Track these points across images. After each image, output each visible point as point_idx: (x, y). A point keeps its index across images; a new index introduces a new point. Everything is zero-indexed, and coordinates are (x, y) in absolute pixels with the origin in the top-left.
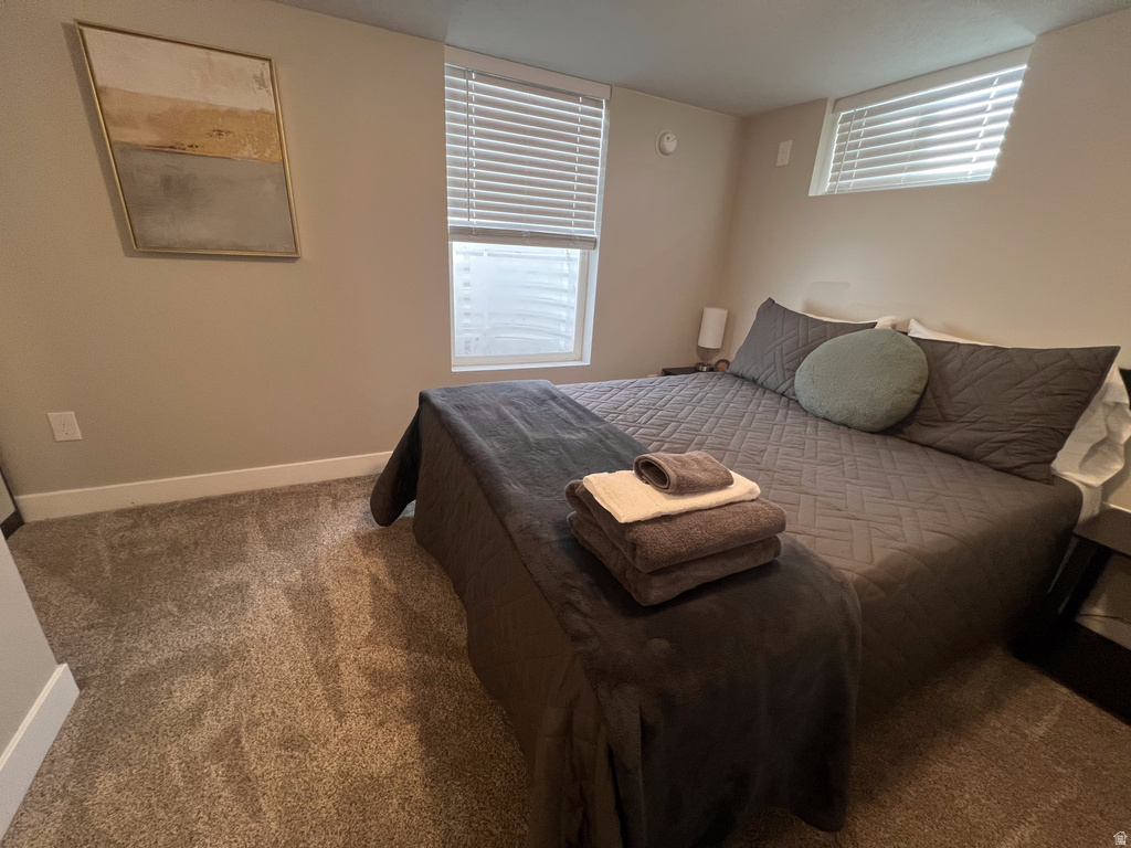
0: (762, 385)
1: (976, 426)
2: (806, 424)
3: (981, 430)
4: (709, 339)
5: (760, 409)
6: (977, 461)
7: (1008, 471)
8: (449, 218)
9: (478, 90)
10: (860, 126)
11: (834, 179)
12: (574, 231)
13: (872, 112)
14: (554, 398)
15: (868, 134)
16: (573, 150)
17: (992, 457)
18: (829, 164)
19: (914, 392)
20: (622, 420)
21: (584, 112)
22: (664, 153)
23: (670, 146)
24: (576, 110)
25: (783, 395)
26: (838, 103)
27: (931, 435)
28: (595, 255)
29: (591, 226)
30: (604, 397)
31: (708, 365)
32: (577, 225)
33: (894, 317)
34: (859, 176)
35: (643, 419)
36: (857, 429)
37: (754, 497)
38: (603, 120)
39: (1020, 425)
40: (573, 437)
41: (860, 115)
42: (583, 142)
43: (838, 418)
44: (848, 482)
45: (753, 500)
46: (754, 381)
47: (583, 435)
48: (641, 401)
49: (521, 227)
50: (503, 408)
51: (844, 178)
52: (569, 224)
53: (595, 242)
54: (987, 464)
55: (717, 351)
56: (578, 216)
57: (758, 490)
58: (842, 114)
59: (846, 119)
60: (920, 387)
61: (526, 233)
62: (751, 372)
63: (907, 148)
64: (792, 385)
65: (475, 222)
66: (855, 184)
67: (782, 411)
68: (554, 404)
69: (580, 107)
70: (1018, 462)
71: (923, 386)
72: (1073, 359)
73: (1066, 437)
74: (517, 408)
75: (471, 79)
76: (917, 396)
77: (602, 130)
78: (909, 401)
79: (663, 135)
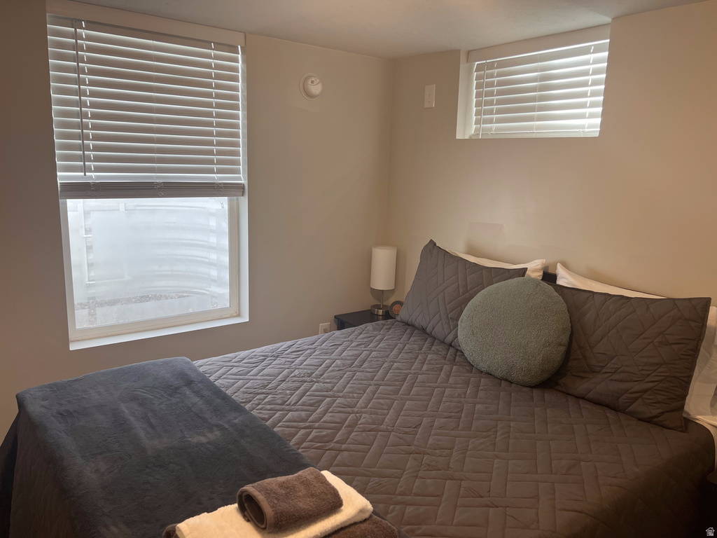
0: (430, 335)
1: (615, 377)
2: (467, 383)
3: (621, 381)
4: (381, 280)
5: (425, 367)
6: (623, 411)
7: (649, 421)
8: (58, 174)
9: (89, 38)
10: (492, 76)
11: (477, 122)
12: (216, 178)
13: (501, 64)
14: (189, 383)
15: (500, 84)
16: (209, 95)
17: (634, 407)
18: (472, 108)
19: (560, 345)
20: (269, 403)
21: (216, 57)
22: (310, 95)
23: (316, 89)
24: (209, 56)
25: (450, 345)
26: (471, 54)
27: (582, 387)
28: (244, 202)
29: (237, 172)
30: (255, 371)
31: (385, 306)
32: (220, 171)
33: (544, 261)
34: (499, 121)
35: (293, 399)
36: (517, 384)
37: (367, 515)
38: (240, 65)
39: (649, 375)
40: (203, 440)
41: (491, 66)
42: (218, 87)
43: (499, 373)
44: (497, 457)
45: (365, 520)
46: (423, 330)
47: (214, 435)
48: (296, 372)
49: (152, 177)
50: (123, 407)
51: (486, 122)
52: (211, 171)
53: (244, 188)
54: (632, 414)
55: (392, 291)
56: (220, 162)
57: (370, 507)
58: (477, 63)
59: (479, 68)
60: (565, 339)
61: (157, 184)
62: (420, 321)
63: (533, 99)
64: (456, 336)
65: (93, 177)
66: (497, 129)
67: (446, 368)
68: (188, 392)
69: (213, 52)
70: (655, 412)
71: (568, 337)
72: (679, 310)
73: (688, 383)
74: (141, 405)
75: (82, 28)
76: (563, 349)
77: (240, 74)
78: (557, 354)
79: (307, 78)
